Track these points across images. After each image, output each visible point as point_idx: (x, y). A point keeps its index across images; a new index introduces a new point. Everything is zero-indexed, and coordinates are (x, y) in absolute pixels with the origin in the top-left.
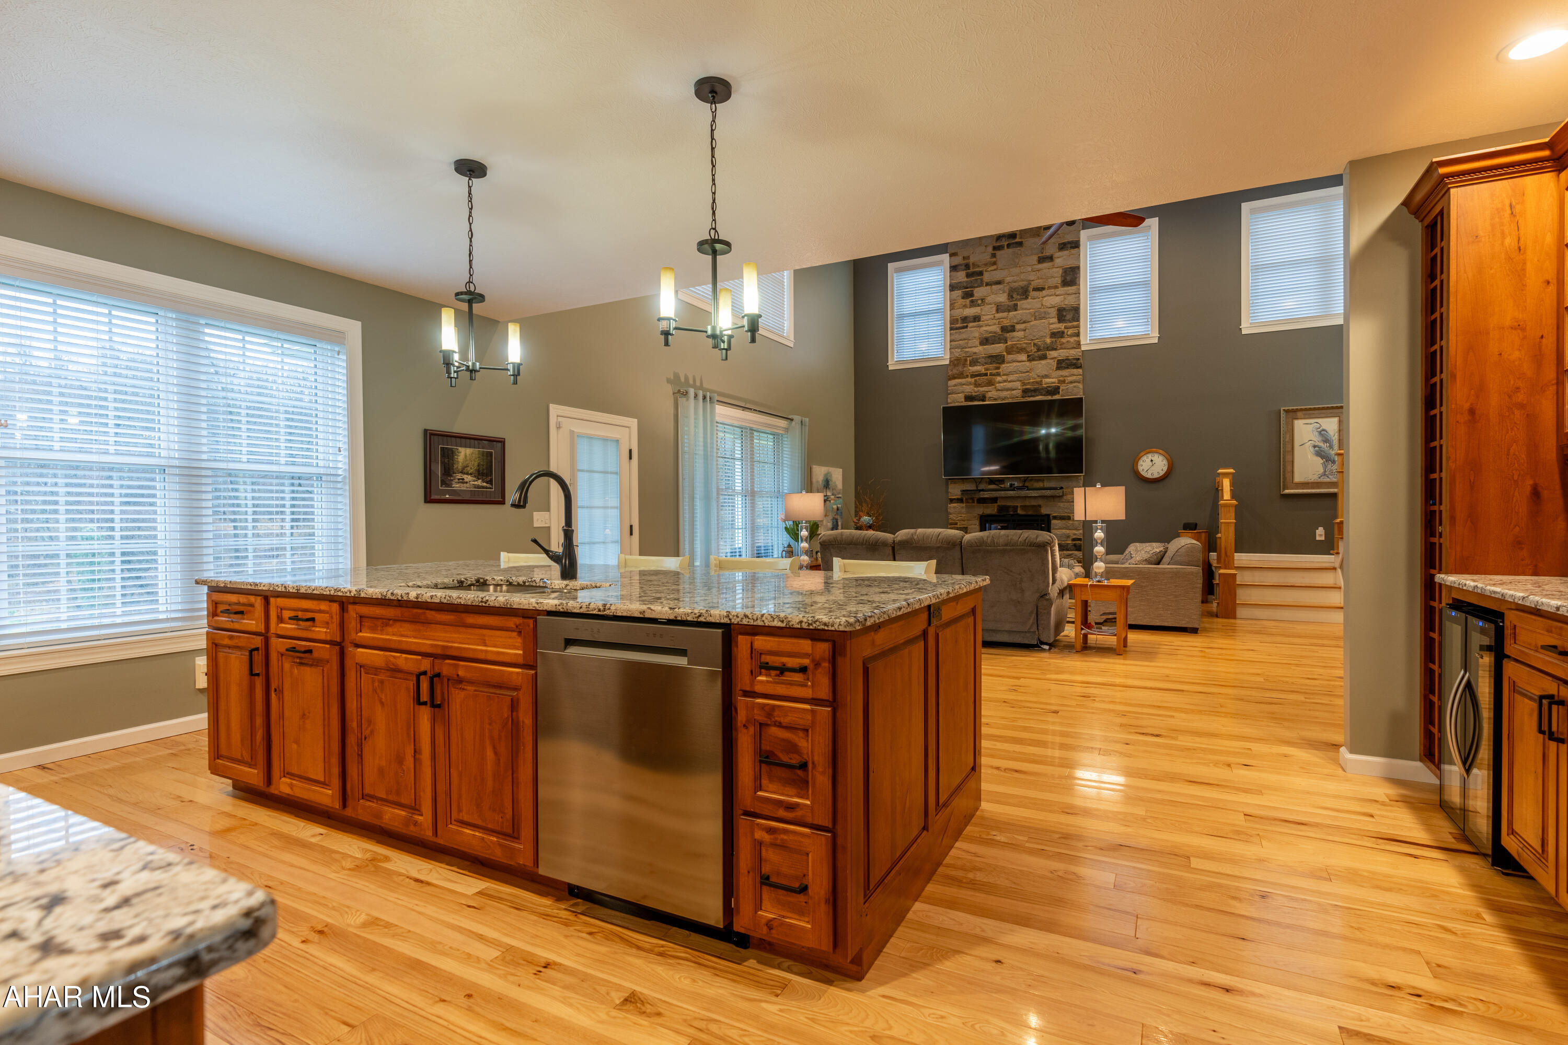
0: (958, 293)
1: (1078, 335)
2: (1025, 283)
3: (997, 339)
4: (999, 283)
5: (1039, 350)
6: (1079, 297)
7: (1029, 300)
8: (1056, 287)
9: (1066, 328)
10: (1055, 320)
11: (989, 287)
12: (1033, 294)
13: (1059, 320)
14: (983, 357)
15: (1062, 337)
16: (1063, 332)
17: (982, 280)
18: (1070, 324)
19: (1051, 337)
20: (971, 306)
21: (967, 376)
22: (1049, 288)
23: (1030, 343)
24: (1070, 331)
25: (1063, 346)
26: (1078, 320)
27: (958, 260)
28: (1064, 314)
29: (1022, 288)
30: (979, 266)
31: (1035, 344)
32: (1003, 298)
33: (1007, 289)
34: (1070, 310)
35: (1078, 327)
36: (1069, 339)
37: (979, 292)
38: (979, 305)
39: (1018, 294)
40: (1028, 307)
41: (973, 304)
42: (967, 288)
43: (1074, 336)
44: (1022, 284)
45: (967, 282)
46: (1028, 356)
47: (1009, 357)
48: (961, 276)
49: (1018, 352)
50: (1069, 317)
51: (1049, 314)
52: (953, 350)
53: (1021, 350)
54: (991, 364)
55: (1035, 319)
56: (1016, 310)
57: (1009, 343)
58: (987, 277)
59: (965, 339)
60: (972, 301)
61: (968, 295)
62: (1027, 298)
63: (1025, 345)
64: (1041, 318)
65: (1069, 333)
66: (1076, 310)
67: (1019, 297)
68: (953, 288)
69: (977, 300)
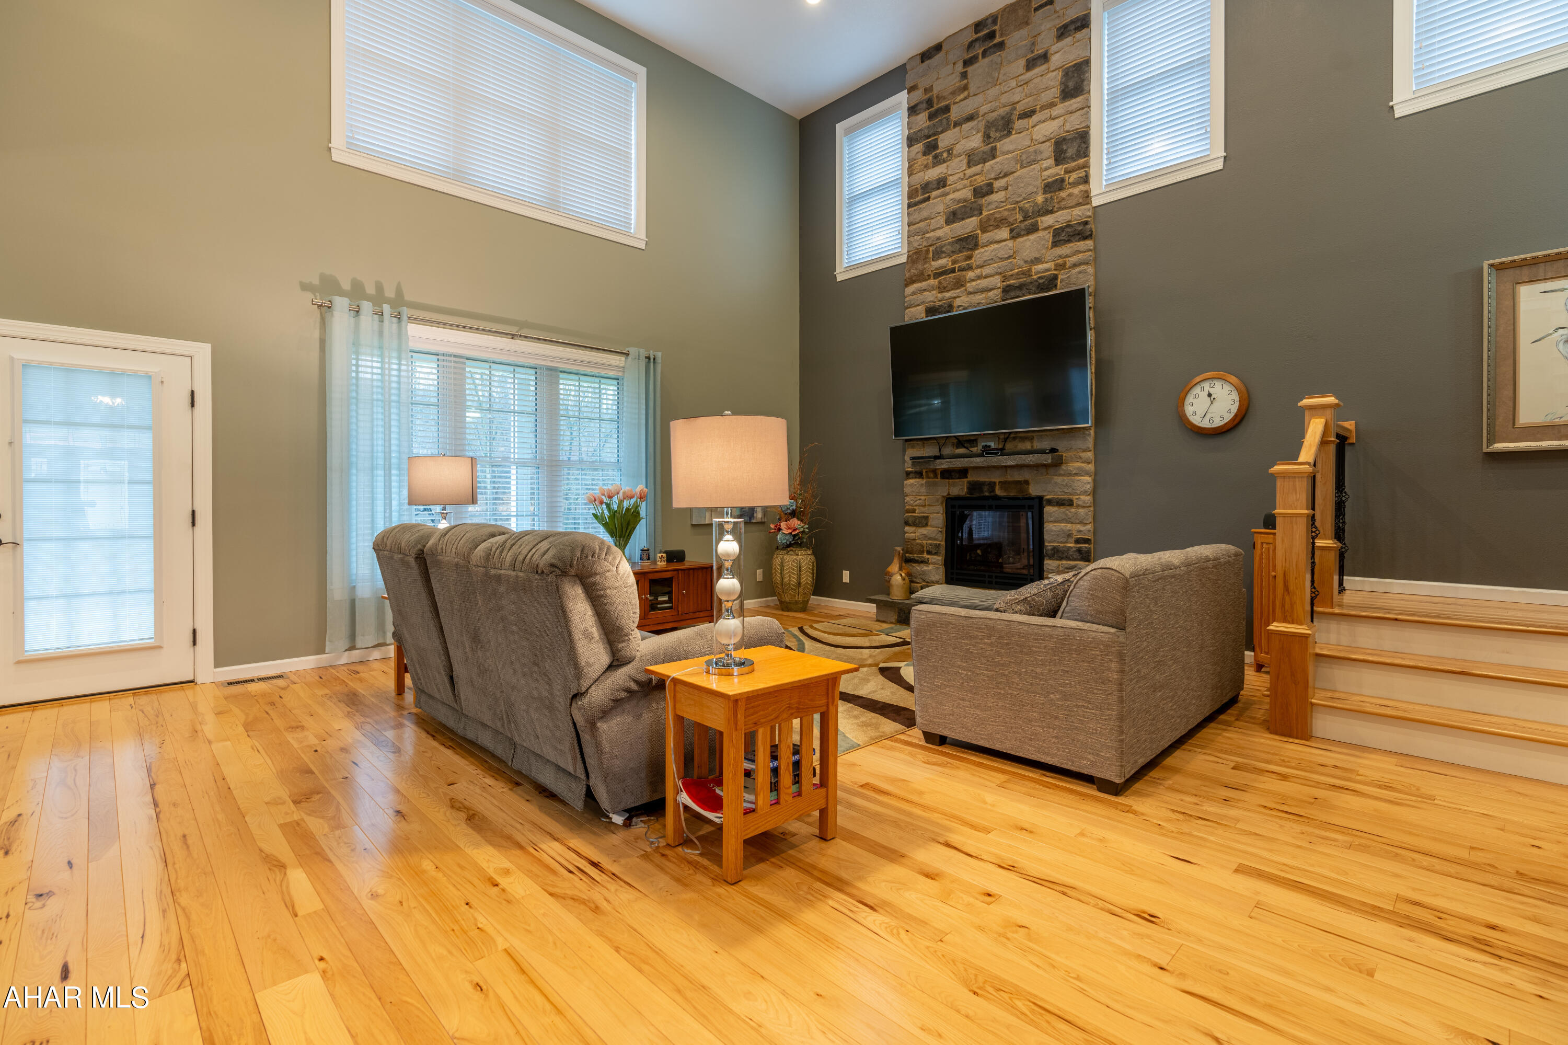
0: (919, 147)
1: (1086, 180)
2: (1007, 109)
3: (968, 209)
4: (970, 118)
5: (1026, 218)
6: (1088, 113)
7: (1013, 137)
8: (1052, 105)
9: (1067, 172)
10: (1051, 161)
11: (957, 129)
12: (1019, 124)
13: (1056, 160)
14: (949, 243)
15: (1061, 189)
16: (1062, 180)
17: (948, 119)
18: (1074, 164)
19: (1045, 192)
20: (935, 165)
21: (929, 276)
22: (1043, 108)
23: (1014, 209)
24: (1074, 176)
25: (1062, 204)
26: (1086, 154)
27: (919, 95)
28: (1065, 147)
29: (1003, 118)
30: (944, 98)
31: (1021, 209)
32: (975, 142)
33: (982, 126)
34: (1073, 140)
35: (1086, 166)
36: (1071, 191)
37: (944, 140)
38: (944, 161)
39: (996, 131)
40: (1011, 147)
41: (937, 160)
42: (929, 137)
43: (1079, 184)
44: (1002, 111)
45: (928, 127)
46: (1012, 231)
47: (984, 238)
48: (922, 119)
49: (997, 227)
50: (1071, 152)
51: (1041, 152)
52: (912, 239)
53: (1000, 223)
54: (960, 252)
55: (1022, 167)
56: (994, 157)
57: (985, 213)
58: (956, 113)
59: (926, 219)
60: (935, 157)
61: (931, 148)
62: (1009, 133)
63: (1006, 213)
64: (1030, 163)
65: (1071, 180)
66: (1083, 137)
67: (998, 135)
68: (911, 141)
69: (941, 153)
